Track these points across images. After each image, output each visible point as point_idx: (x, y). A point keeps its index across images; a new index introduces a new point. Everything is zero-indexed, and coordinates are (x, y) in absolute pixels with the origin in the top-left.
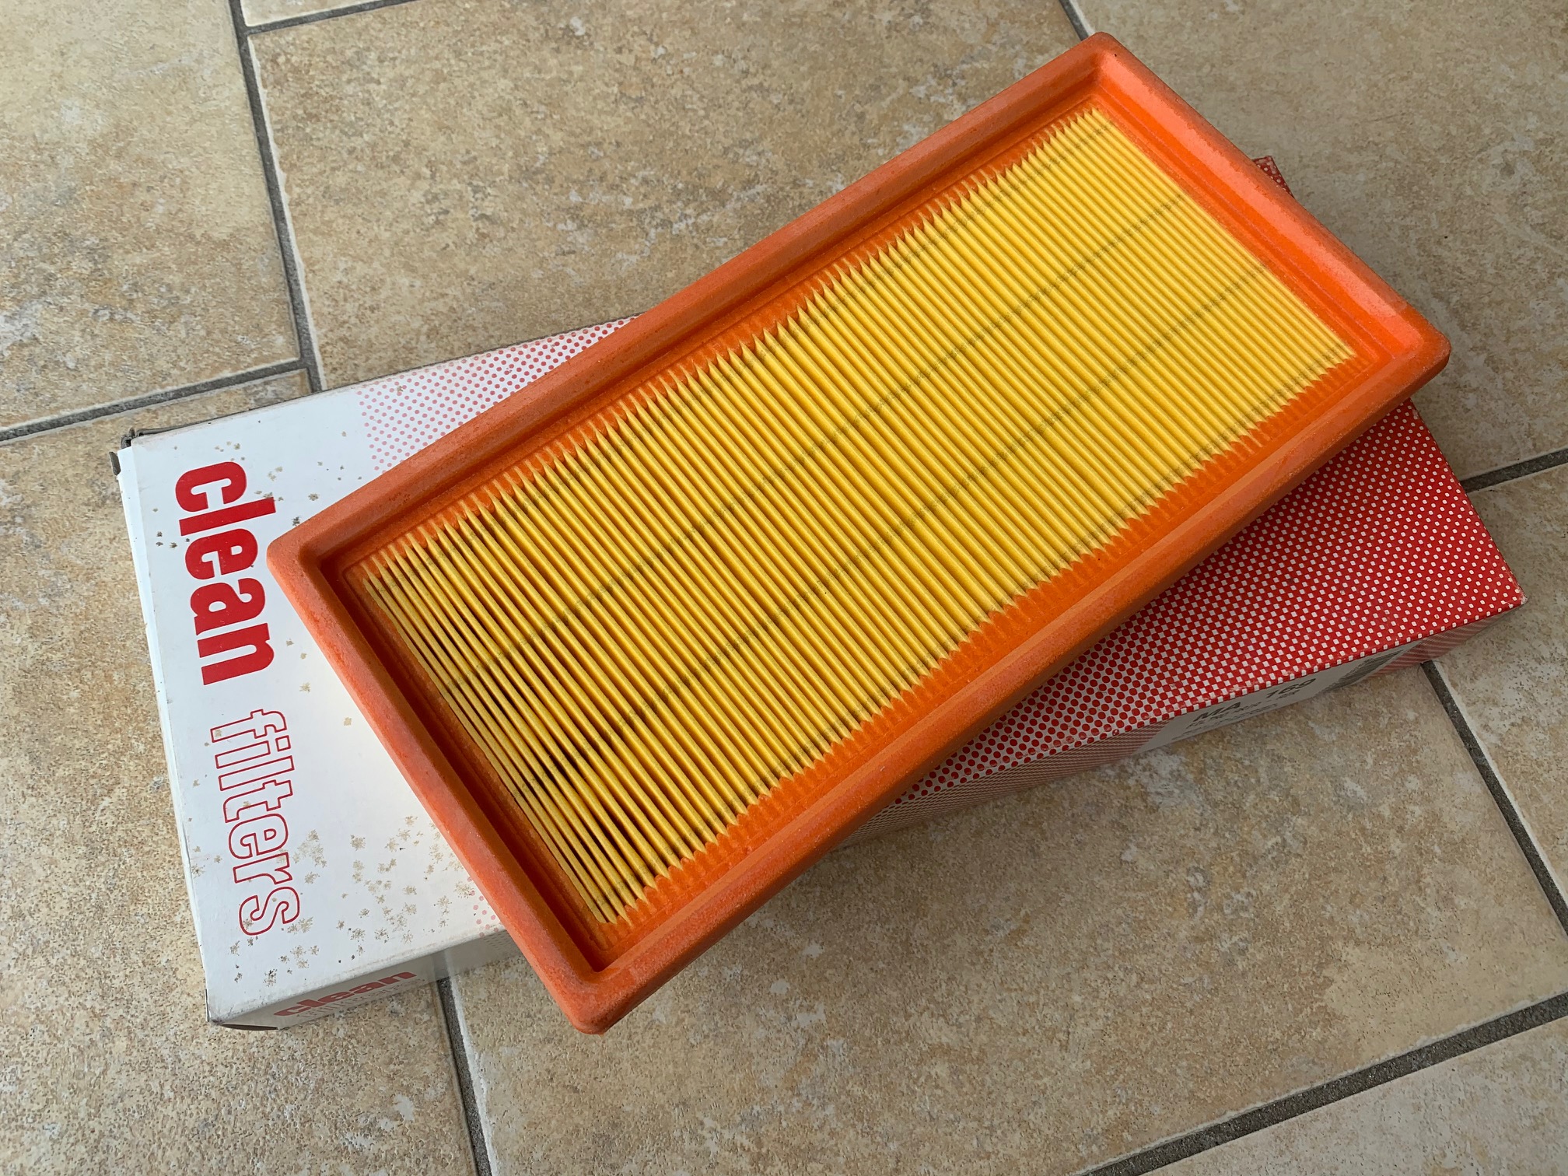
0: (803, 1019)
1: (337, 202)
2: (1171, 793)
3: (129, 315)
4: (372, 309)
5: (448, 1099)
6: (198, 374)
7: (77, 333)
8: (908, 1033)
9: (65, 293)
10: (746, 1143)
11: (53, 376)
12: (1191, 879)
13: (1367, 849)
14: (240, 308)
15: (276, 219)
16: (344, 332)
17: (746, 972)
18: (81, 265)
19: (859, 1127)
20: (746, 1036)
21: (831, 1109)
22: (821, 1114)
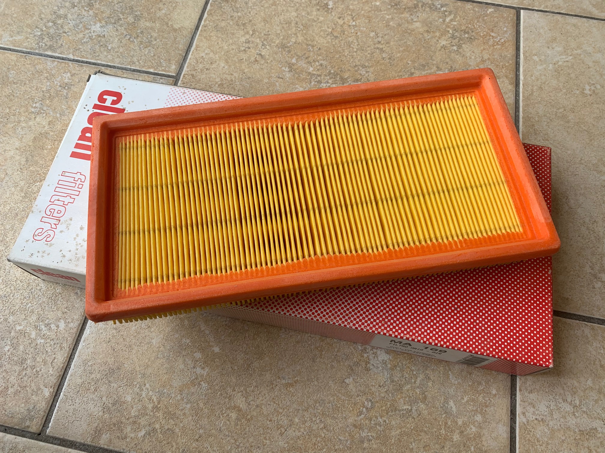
0: (199, 370)
1: (217, 31)
2: (378, 368)
3: (135, 40)
4: (207, 69)
5: (75, 330)
6: (143, 67)
7: (117, 39)
8: (230, 396)
9: (121, 26)
10: (155, 400)
11: (102, 49)
12: (366, 403)
13: (443, 432)
14: (167, 52)
15: (196, 29)
16: (194, 73)
17: (190, 344)
18: (131, 19)
19: (194, 418)
20: (177, 364)
21: (189, 406)
22: (184, 405)
